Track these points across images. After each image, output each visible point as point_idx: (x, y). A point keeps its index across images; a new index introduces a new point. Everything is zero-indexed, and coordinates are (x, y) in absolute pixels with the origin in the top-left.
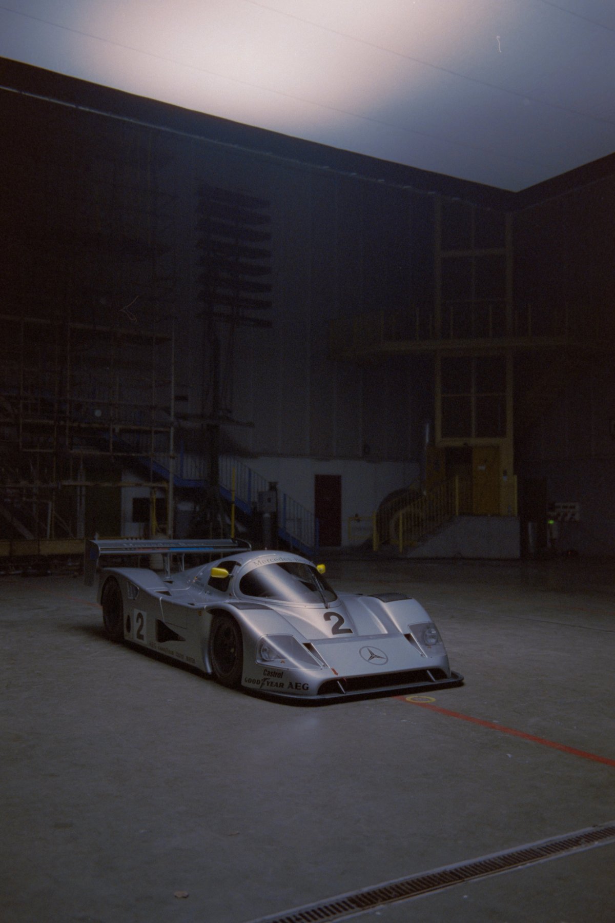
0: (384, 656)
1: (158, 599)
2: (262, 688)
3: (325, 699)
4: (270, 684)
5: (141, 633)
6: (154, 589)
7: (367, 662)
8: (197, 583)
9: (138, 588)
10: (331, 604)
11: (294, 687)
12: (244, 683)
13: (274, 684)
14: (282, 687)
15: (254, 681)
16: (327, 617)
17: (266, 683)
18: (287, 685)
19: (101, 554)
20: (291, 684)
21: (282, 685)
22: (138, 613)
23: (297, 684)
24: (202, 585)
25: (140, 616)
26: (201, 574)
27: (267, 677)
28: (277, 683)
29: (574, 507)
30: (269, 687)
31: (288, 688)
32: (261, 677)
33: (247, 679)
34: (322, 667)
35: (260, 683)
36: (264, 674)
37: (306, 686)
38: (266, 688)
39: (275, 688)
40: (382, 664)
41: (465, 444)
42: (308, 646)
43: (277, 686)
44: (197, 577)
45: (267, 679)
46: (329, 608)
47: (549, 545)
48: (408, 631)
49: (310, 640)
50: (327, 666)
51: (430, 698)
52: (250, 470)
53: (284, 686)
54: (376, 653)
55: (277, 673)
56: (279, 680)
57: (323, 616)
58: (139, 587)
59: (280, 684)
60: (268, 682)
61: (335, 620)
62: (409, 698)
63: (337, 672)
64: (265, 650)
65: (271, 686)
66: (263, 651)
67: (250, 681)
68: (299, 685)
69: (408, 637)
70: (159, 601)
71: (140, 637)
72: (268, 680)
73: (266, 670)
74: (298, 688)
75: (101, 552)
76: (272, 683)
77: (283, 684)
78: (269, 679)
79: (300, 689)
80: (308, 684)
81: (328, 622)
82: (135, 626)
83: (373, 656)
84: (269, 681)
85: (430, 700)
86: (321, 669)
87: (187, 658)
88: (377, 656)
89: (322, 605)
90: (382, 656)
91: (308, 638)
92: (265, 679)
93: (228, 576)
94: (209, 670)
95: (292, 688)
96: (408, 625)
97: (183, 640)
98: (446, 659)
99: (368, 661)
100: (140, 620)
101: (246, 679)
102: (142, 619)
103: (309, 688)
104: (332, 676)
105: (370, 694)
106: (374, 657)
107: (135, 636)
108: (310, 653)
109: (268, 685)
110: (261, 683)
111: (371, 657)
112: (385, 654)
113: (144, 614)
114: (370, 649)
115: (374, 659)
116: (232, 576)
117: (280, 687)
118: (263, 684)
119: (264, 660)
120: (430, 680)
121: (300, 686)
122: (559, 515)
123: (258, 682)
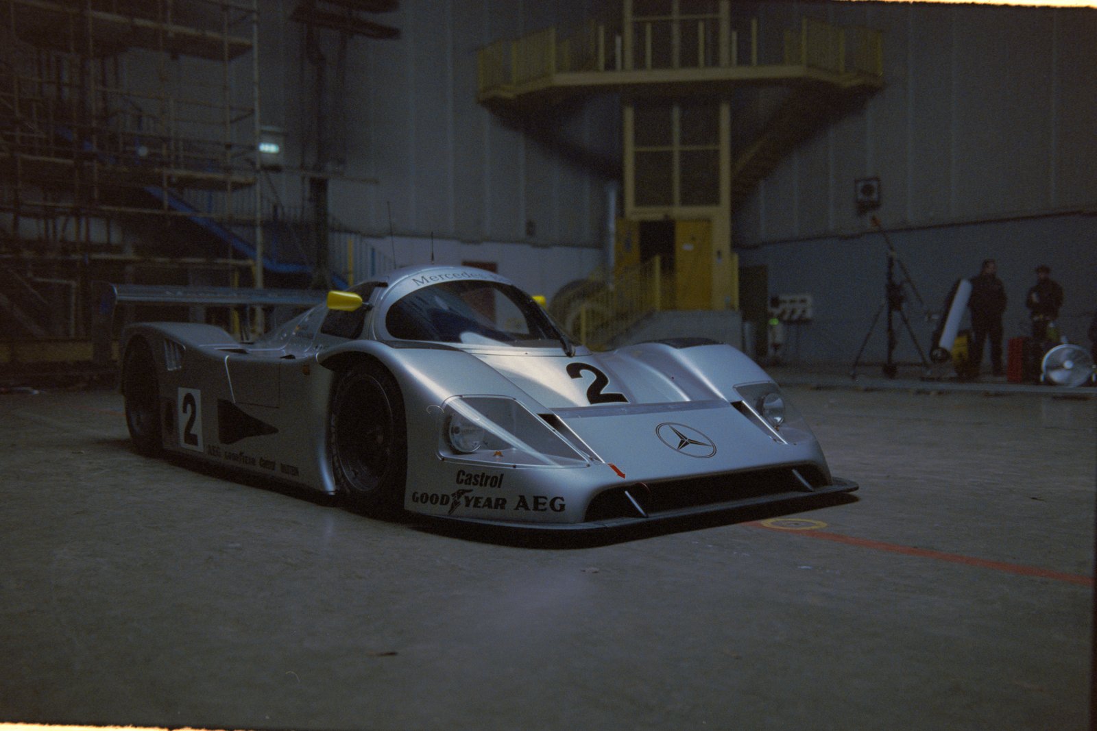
0: (706, 442)
1: (221, 362)
2: (455, 513)
3: (606, 528)
4: (472, 503)
5: (193, 431)
6: (216, 347)
7: (676, 452)
8: (299, 334)
9: (184, 347)
10: (576, 349)
11: (531, 506)
12: (410, 505)
13: (483, 501)
14: (502, 508)
15: (433, 499)
16: (574, 371)
17: (462, 500)
18: (512, 503)
19: (119, 301)
20: (522, 498)
21: (501, 503)
22: (184, 395)
23: (536, 498)
24: (310, 337)
25: (189, 399)
26: (307, 320)
27: (468, 487)
28: (489, 500)
29: (803, 301)
30: (471, 510)
31: (517, 509)
32: (450, 488)
33: (418, 495)
34: (588, 461)
35: (447, 502)
36: (459, 481)
37: (558, 503)
38: (464, 513)
39: (486, 511)
40: (706, 457)
41: (666, 216)
42: (550, 419)
43: (490, 506)
44: (299, 326)
45: (464, 491)
46: (574, 355)
47: (771, 351)
48: (737, 398)
49: (553, 409)
50: (597, 459)
51: (817, 522)
52: (373, 250)
53: (506, 506)
54: (690, 435)
55: (488, 477)
56: (494, 493)
57: (565, 371)
58: (185, 344)
59: (497, 500)
60: (467, 498)
61: (589, 378)
62: (768, 523)
63: (623, 472)
64: (456, 430)
65: (475, 506)
66: (452, 432)
67: (425, 498)
68: (541, 500)
69: (738, 406)
70: (224, 363)
71: (192, 439)
72: (467, 494)
73: (462, 472)
74: (541, 507)
75: (118, 298)
76: (477, 500)
77: (504, 501)
78: (471, 491)
79: (545, 509)
80: (562, 499)
81: (578, 379)
82: (183, 419)
83: (684, 442)
84: (470, 495)
85: (814, 524)
86: (589, 466)
87: (283, 467)
88: (693, 442)
89: (560, 351)
90: (705, 443)
91: (548, 406)
92: (460, 493)
93: (363, 306)
94: (330, 486)
95: (527, 509)
96: (734, 387)
97: (273, 430)
98: (817, 447)
99: (677, 450)
100: (189, 407)
101: (415, 494)
102: (194, 406)
103: (566, 508)
104: (613, 479)
105: (695, 516)
106: (687, 444)
107: (182, 438)
108: (557, 433)
109: (467, 505)
110: (451, 500)
111: (682, 442)
112: (709, 439)
113: (197, 394)
114: (674, 426)
115: (688, 446)
116: (369, 308)
117: (496, 507)
118: (456, 504)
119: (456, 452)
120: (801, 488)
121: (544, 504)
122: (784, 312)
123: (444, 500)
